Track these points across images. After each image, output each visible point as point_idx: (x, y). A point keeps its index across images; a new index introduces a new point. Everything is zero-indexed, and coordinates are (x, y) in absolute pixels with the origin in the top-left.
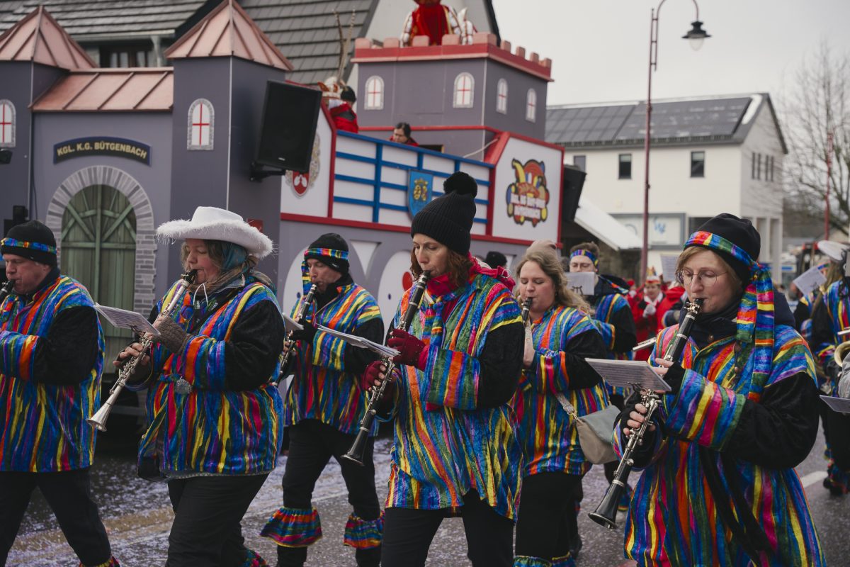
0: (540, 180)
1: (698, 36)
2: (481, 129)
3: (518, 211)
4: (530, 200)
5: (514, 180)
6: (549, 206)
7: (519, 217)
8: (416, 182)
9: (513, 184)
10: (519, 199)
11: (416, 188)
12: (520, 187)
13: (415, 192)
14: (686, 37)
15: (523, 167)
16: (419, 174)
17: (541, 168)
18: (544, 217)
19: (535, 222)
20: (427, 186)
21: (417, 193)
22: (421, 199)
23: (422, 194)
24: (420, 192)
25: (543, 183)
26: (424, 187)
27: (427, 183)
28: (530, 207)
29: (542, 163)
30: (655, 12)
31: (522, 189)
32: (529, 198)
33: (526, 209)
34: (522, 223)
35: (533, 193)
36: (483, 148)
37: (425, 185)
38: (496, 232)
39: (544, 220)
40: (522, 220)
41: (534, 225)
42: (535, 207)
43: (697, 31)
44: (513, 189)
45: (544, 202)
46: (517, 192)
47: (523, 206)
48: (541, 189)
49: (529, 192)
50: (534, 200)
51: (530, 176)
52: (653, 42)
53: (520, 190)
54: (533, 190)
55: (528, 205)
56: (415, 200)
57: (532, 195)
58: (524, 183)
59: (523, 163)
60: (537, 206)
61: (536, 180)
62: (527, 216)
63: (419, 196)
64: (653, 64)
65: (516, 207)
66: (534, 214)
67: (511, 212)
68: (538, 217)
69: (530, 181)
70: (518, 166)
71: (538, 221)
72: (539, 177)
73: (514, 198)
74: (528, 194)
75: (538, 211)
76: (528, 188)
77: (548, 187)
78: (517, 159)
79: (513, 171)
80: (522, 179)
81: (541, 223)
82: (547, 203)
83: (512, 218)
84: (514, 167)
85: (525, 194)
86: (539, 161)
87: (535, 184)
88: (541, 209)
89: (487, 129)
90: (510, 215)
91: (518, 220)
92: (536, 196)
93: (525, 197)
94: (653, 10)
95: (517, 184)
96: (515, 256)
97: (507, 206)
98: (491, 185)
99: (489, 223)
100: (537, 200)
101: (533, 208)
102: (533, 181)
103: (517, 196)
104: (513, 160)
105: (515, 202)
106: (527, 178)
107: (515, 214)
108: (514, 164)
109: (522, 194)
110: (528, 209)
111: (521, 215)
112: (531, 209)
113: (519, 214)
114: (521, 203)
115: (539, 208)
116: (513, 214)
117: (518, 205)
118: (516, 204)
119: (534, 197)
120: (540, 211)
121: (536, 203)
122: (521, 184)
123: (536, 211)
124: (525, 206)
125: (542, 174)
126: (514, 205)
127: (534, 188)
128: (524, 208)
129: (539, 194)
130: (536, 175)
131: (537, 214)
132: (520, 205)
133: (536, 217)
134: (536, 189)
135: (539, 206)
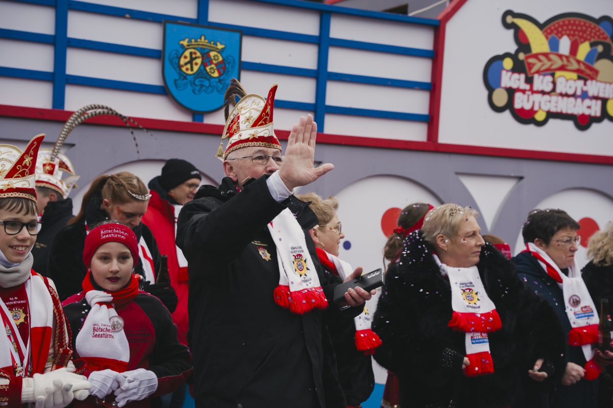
0: (600, 49)
4: (567, 83)
5: (512, 48)
7: (532, 112)
8: (185, 43)
9: (507, 55)
10: (529, 81)
11: (187, 53)
13: (183, 61)
15: (541, 26)
16: (197, 31)
17: (601, 28)
20: (220, 52)
21: (191, 62)
22: (202, 74)
23: (204, 64)
24: (199, 61)
26: (212, 54)
27: (220, 46)
28: (565, 95)
29: (606, 19)
31: (539, 65)
33: (554, 98)
34: (541, 124)
35: (578, 71)
37: (216, 50)
38: (445, 137)
40: (540, 116)
41: (581, 127)
42: (584, 95)
44: (508, 63)
46: (518, 67)
47: (543, 93)
48: (603, 66)
49: (563, 68)
50: (581, 83)
51: (565, 42)
53: (532, 65)
54: (574, 66)
55: (559, 92)
56: (184, 76)
57: (574, 76)
58: (546, 55)
59: (542, 21)
60: (592, 94)
61: (586, 49)
63: (196, 68)
66: (584, 108)
68: (595, 113)
69: (564, 50)
70: (521, 23)
71: (596, 120)
72: (594, 44)
73: (510, 79)
74: (558, 74)
75: (596, 103)
76: (558, 63)
78: (517, 11)
79: (511, 32)
81: (606, 122)
84: (507, 26)
85: (548, 72)
86: (597, 16)
87: (582, 55)
88: (604, 100)
90: (498, 109)
92: (586, 76)
93: (549, 78)
95: (522, 56)
96: (521, 178)
97: (485, 93)
98: (436, 56)
99: (431, 120)
100: (589, 82)
101: (579, 97)
102: (574, 50)
103: (523, 76)
104: (509, 13)
105: (515, 86)
106: (554, 46)
107: (518, 105)
108: (509, 19)
109: (538, 72)
110: (560, 98)
111: (536, 108)
112: (572, 100)
113: (527, 107)
114: (535, 88)
115: (596, 98)
116: (510, 105)
117: (524, 91)
118: (518, 90)
119: (579, 78)
120: (599, 103)
121: (585, 89)
122: (536, 56)
123: (587, 102)
124: (548, 93)
125: (605, 38)
126: (511, 92)
127: (579, 62)
128: (547, 97)
129: (596, 72)
130: (585, 40)
131: (589, 107)
132: (533, 92)
133: (587, 112)
134: (584, 64)
135: (596, 94)
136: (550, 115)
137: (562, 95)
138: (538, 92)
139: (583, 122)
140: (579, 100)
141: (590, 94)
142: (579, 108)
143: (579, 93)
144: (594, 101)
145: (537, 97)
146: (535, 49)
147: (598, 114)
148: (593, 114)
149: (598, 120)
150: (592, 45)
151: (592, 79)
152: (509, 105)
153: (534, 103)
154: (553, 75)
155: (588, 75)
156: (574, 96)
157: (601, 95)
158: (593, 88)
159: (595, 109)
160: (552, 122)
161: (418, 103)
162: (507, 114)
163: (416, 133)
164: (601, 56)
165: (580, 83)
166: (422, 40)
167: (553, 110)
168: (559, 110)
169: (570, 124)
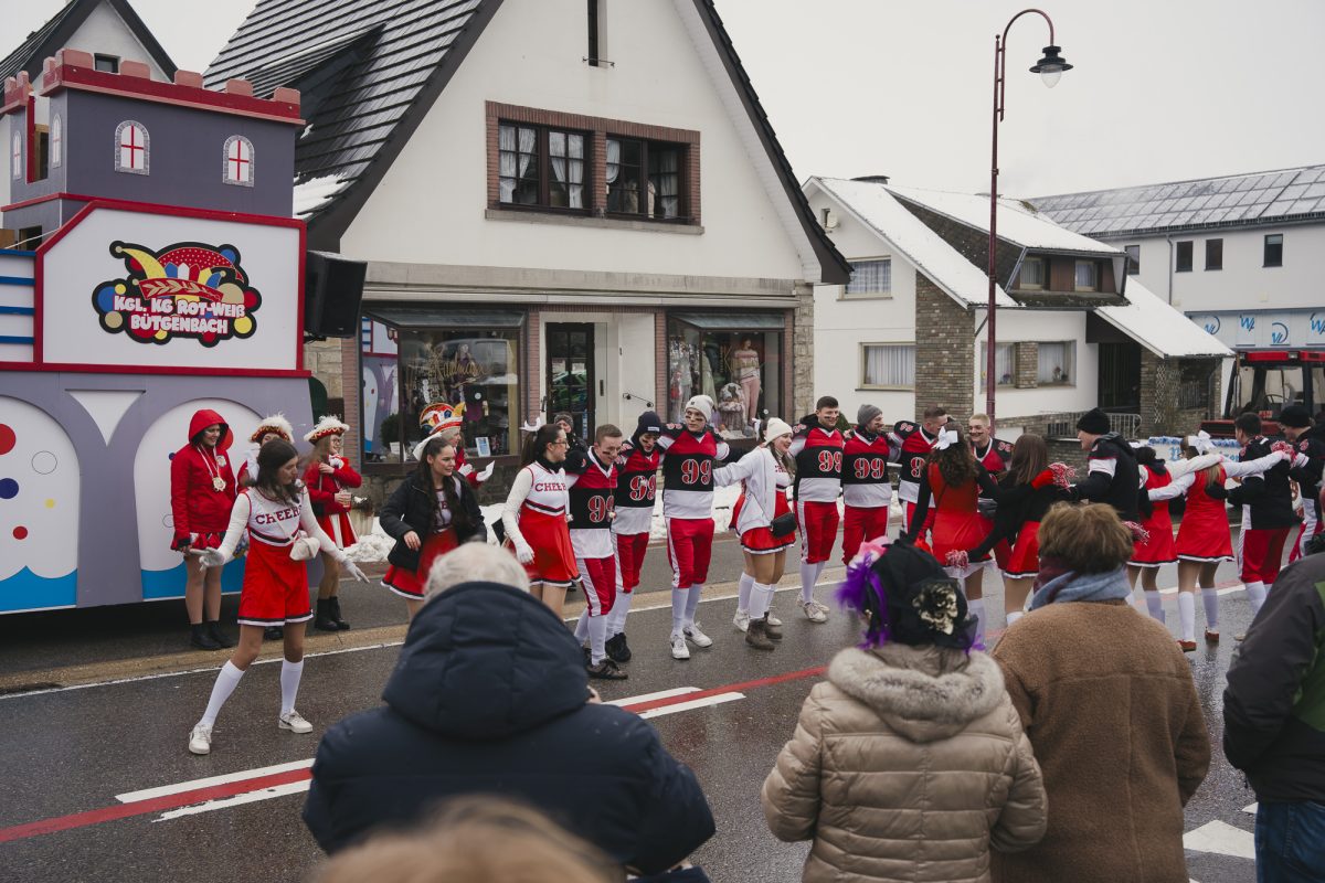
0: (223, 274)
1: (1052, 67)
2: (53, 199)
3: (142, 323)
4: (192, 306)
5: (125, 275)
7: (152, 332)
9: (120, 281)
10: (146, 304)
12: (148, 286)
14: (1035, 70)
15: (156, 255)
17: (224, 255)
18: (243, 330)
19: (210, 338)
25: (234, 278)
28: (188, 316)
29: (229, 247)
30: (1001, 40)
31: (156, 290)
32: (181, 303)
33: (175, 320)
34: (162, 342)
35: (200, 294)
38: (51, 357)
39: (244, 336)
40: (161, 335)
41: (210, 343)
42: (209, 316)
43: (1052, 60)
44: (121, 289)
45: (241, 307)
46: (132, 292)
47: (163, 314)
48: (229, 289)
49: (183, 292)
51: (183, 269)
52: (999, 81)
53: (147, 290)
54: (196, 290)
55: (180, 313)
57: (194, 298)
58: (163, 281)
59: (156, 250)
61: (205, 273)
64: (998, 111)
65: (135, 317)
66: (209, 327)
67: (115, 325)
68: (221, 330)
69: (184, 276)
70: (132, 252)
71: (223, 337)
72: (215, 270)
73: (124, 303)
74: (178, 297)
75: (223, 322)
76: (179, 287)
78: (127, 241)
79: (120, 261)
80: (156, 273)
81: (234, 338)
82: (252, 308)
84: (117, 255)
85: (168, 296)
86: (217, 245)
87: (203, 280)
88: (229, 319)
89: (69, 196)
90: (112, 331)
91: (144, 337)
92: (209, 298)
93: (168, 302)
94: (998, 37)
95: (136, 282)
96: (144, 392)
97: (97, 316)
98: (37, 283)
99: (36, 341)
100: (213, 304)
101: (203, 317)
102: (194, 275)
103: (138, 301)
104: (116, 244)
105: (130, 309)
106: (171, 272)
107: (135, 326)
108: (119, 249)
109: (156, 296)
110: (182, 319)
111: (156, 328)
112: (196, 320)
113: (146, 327)
114: (153, 310)
115: (222, 318)
116: (124, 327)
117: (141, 314)
118: (134, 312)
119: (202, 300)
120: (225, 322)
121: (209, 309)
122: (152, 282)
123: (212, 322)
124: (168, 315)
125: (229, 264)
126: (126, 315)
127: (200, 286)
128: (168, 319)
129: (221, 295)
130: (206, 266)
131: (215, 326)
132: (151, 314)
133: (213, 330)
134: (206, 288)
135: (221, 314)
136: (171, 334)
137: (183, 315)
138: (156, 314)
139: (209, 340)
140: (203, 320)
141: (216, 314)
142: (205, 327)
143: (202, 313)
144: (220, 321)
145: (156, 319)
146: (150, 276)
147: (225, 331)
148: (219, 332)
149: (226, 337)
150: (213, 271)
151: (216, 301)
152: (126, 326)
153: (153, 323)
154: (173, 298)
155: (212, 297)
156: (197, 316)
157: (227, 314)
158: (217, 309)
159: (222, 327)
160: (173, 339)
161: (23, 327)
162: (124, 334)
163: (23, 354)
164: (224, 281)
165: (203, 305)
166: (23, 270)
167: (175, 329)
168: (182, 329)
169: (196, 341)
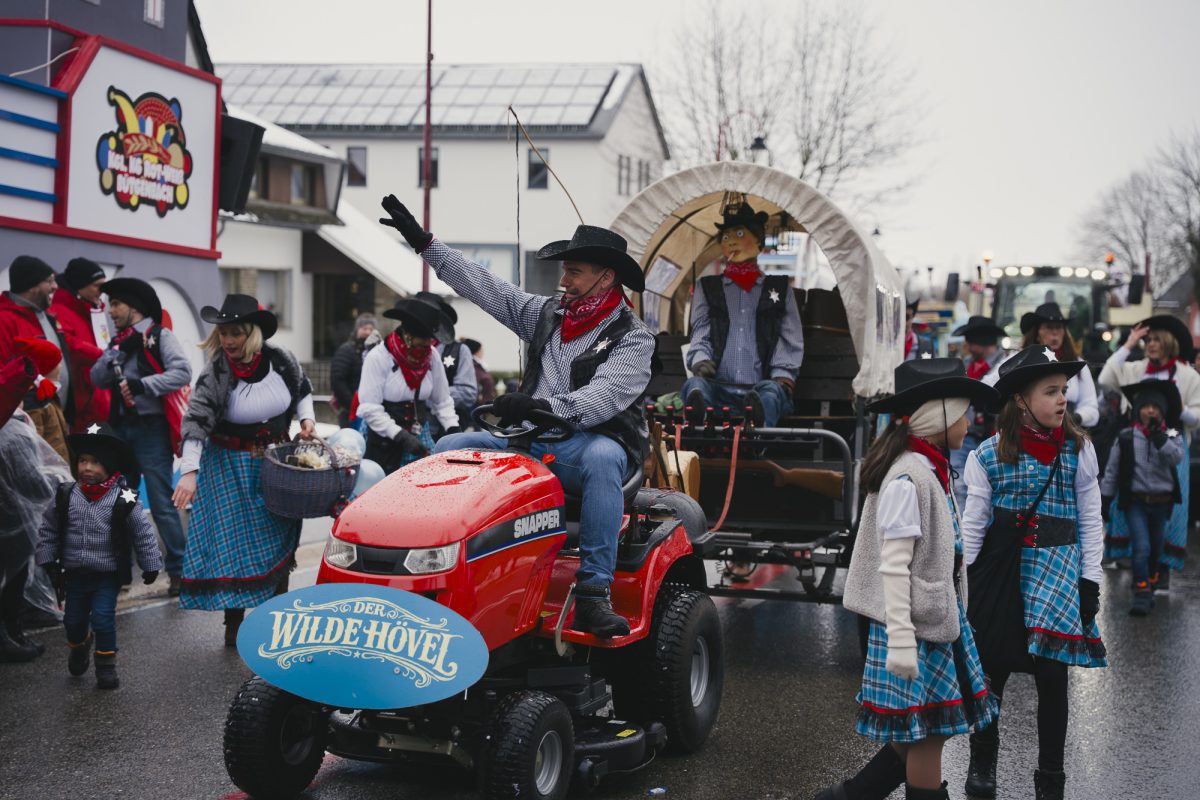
0: (172, 132)
2: (42, 24)
3: (123, 185)
4: (152, 168)
5: (114, 127)
6: (189, 181)
7: (128, 196)
9: (111, 134)
10: (127, 163)
12: (128, 141)
15: (134, 105)
17: (172, 110)
18: (181, 200)
19: (162, 208)
25: (178, 138)
28: (150, 179)
29: (175, 101)
31: (133, 146)
32: (147, 163)
33: (143, 182)
34: (134, 209)
35: (158, 154)
36: (49, 62)
38: (73, 221)
39: (182, 207)
40: (134, 201)
41: (162, 213)
42: (162, 181)
44: (112, 143)
45: (181, 173)
46: (121, 149)
47: (136, 176)
48: (174, 150)
49: (148, 151)
50: (160, 166)
51: (149, 123)
53: (128, 146)
54: (156, 149)
55: (146, 176)
57: (155, 159)
58: (137, 135)
59: (134, 99)
60: (167, 179)
61: (162, 130)
62: (143, 195)
65: (120, 177)
66: (163, 194)
67: (108, 184)
68: (169, 199)
69: (149, 132)
70: (120, 100)
71: (170, 207)
72: (168, 127)
73: (115, 161)
74: (146, 156)
75: (170, 189)
76: (145, 146)
77: (188, 147)
78: (118, 87)
79: (113, 110)
80: (133, 126)
81: (176, 209)
82: (187, 175)
83: (112, 197)
84: (113, 103)
85: (139, 154)
86: (169, 98)
87: (160, 138)
88: (175, 186)
89: (58, 28)
90: (106, 192)
91: (124, 201)
92: (164, 160)
93: (139, 161)
95: (121, 136)
96: (120, 266)
97: (98, 174)
98: (61, 130)
99: (59, 200)
100: (165, 167)
101: (159, 181)
102: (155, 132)
103: (122, 157)
104: (112, 89)
105: (117, 168)
106: (142, 126)
107: (119, 189)
108: (113, 96)
109: (132, 154)
110: (148, 183)
111: (131, 193)
112: (154, 184)
113: (126, 190)
114: (131, 171)
115: (170, 184)
116: (113, 189)
117: (123, 173)
118: (119, 171)
119: (160, 162)
120: (172, 189)
121: (163, 173)
122: (130, 136)
123: (164, 188)
124: (140, 177)
125: (175, 122)
126: (115, 173)
127: (158, 145)
128: (138, 181)
129: (169, 156)
130: (163, 122)
131: (165, 193)
132: (130, 175)
133: (163, 198)
134: (162, 148)
135: (169, 180)
136: (143, 200)
138: (133, 175)
140: (159, 186)
142: (160, 194)
143: (159, 178)
144: (169, 187)
145: (132, 181)
146: (130, 129)
147: (171, 200)
148: (168, 201)
151: (166, 163)
153: (130, 186)
154: (142, 157)
156: (156, 180)
157: (173, 180)
158: (167, 173)
159: (169, 195)
160: (142, 207)
163: (42, 214)
164: (172, 140)
168: (146, 195)
169: (153, 210)
